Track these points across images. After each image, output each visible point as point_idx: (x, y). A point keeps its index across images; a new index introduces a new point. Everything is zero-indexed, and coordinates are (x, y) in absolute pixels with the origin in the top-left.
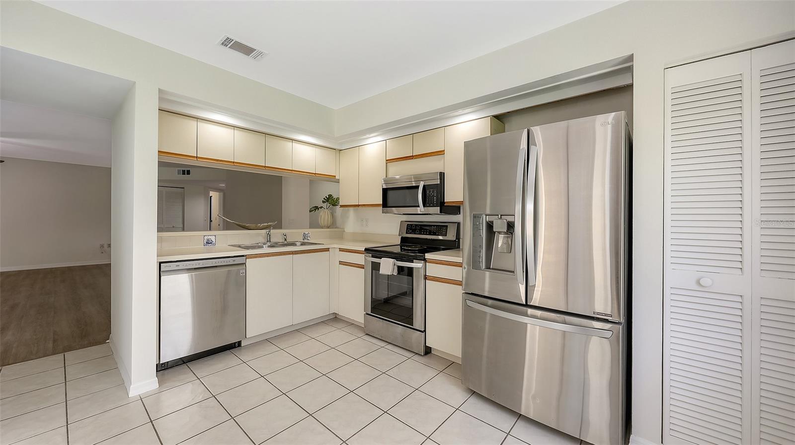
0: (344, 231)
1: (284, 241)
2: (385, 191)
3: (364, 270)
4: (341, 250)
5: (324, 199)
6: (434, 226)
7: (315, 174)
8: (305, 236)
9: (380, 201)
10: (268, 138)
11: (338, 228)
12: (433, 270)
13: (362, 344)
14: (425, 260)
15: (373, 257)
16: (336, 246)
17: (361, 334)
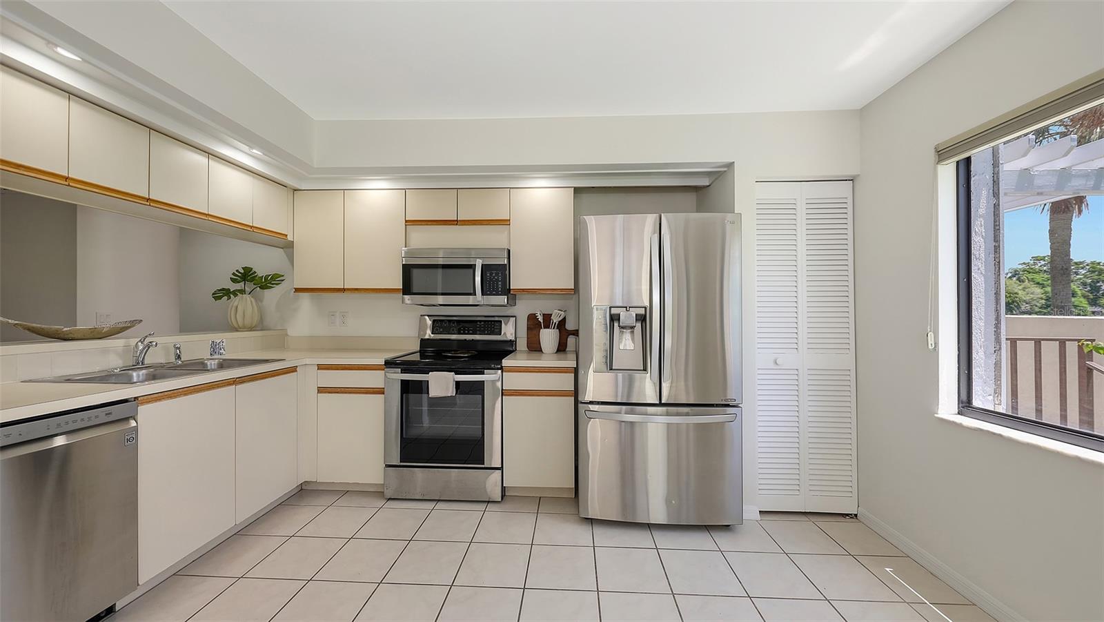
0: (287, 335)
1: (172, 359)
2: (407, 270)
3: (383, 396)
4: (321, 367)
5: (234, 274)
6: (480, 321)
7: (251, 227)
8: (215, 348)
9: (399, 285)
10: (156, 139)
11: (270, 330)
12: (513, 381)
13: (403, 517)
14: (501, 368)
15: (404, 371)
16: (308, 361)
17: (380, 503)
